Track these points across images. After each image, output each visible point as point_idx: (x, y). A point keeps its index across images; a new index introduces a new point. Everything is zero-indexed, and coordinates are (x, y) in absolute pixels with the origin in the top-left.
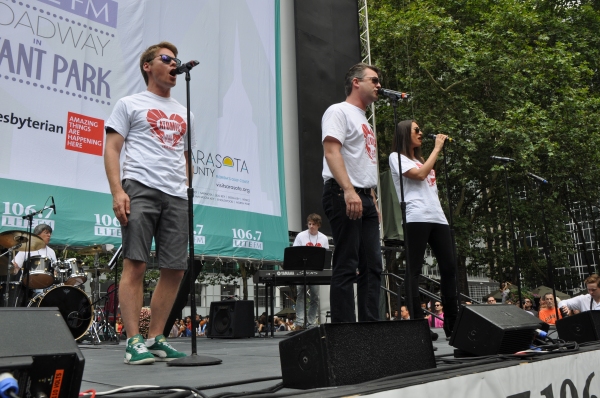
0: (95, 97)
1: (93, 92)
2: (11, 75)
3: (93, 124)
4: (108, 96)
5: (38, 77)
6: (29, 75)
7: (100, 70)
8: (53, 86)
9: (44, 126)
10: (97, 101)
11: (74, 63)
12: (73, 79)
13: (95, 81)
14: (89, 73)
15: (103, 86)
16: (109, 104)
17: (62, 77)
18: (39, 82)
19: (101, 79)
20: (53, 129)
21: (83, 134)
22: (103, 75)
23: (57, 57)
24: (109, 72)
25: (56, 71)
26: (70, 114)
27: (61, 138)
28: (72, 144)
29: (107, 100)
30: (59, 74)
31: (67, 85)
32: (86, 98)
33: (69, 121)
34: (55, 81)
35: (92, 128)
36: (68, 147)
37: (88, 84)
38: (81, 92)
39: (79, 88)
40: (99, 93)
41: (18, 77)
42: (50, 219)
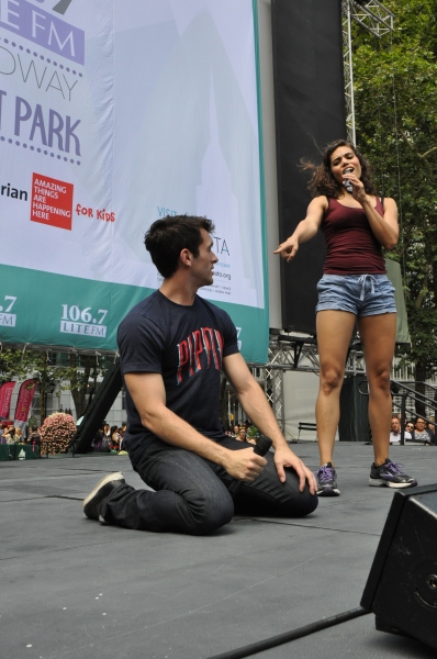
0: (63, 154)
1: (61, 148)
3: (61, 189)
4: (78, 153)
7: (68, 118)
8: (15, 138)
9: (6, 190)
10: (65, 159)
11: (39, 108)
12: (38, 129)
13: (63, 133)
14: (56, 124)
15: (72, 139)
16: (79, 163)
17: (26, 126)
19: (70, 132)
20: (16, 194)
21: (50, 201)
22: (71, 125)
23: (19, 100)
24: (78, 122)
25: (18, 119)
26: (36, 176)
27: (24, 207)
28: (37, 214)
29: (76, 158)
31: (31, 138)
32: (52, 155)
33: (33, 185)
34: (17, 132)
35: (60, 194)
36: (34, 218)
37: (55, 136)
38: (46, 148)
39: (44, 143)
40: (67, 150)
42: (12, 312)
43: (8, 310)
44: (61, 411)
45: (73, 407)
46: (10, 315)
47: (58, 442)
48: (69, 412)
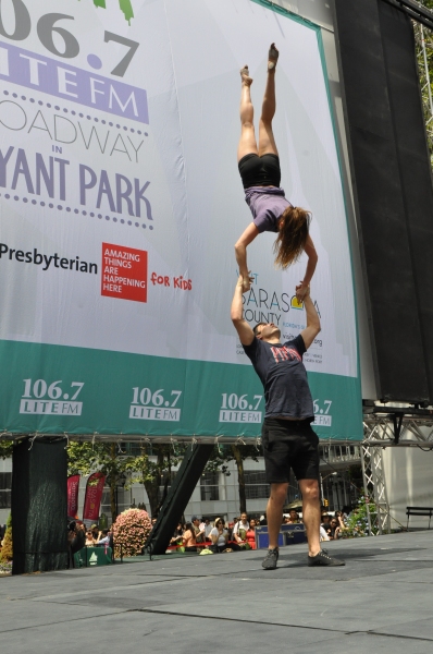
0: (134, 219)
1: (131, 213)
2: (31, 197)
3: (134, 258)
4: (150, 217)
5: (63, 197)
6: (51, 195)
7: (137, 181)
8: (81, 208)
9: (74, 264)
10: (137, 225)
11: (104, 174)
12: (105, 196)
13: (132, 197)
14: (124, 188)
15: (142, 202)
16: (151, 228)
17: (92, 194)
18: (64, 204)
19: (139, 195)
20: (86, 268)
21: (122, 272)
22: (141, 188)
23: (83, 168)
24: (148, 183)
25: (83, 187)
26: (105, 246)
27: (95, 280)
28: (109, 288)
29: (148, 223)
30: (87, 190)
31: (98, 206)
32: (122, 221)
33: (103, 256)
34: (83, 202)
35: (133, 263)
36: (105, 293)
37: (124, 202)
38: (116, 215)
39: (113, 209)
40: (138, 215)
41: (39, 199)
42: (78, 400)
43: (74, 397)
44: (133, 506)
45: (146, 501)
46: (76, 403)
47: (132, 543)
48: (142, 507)
